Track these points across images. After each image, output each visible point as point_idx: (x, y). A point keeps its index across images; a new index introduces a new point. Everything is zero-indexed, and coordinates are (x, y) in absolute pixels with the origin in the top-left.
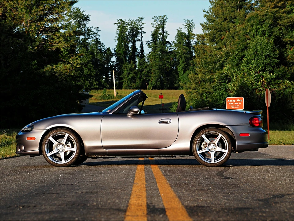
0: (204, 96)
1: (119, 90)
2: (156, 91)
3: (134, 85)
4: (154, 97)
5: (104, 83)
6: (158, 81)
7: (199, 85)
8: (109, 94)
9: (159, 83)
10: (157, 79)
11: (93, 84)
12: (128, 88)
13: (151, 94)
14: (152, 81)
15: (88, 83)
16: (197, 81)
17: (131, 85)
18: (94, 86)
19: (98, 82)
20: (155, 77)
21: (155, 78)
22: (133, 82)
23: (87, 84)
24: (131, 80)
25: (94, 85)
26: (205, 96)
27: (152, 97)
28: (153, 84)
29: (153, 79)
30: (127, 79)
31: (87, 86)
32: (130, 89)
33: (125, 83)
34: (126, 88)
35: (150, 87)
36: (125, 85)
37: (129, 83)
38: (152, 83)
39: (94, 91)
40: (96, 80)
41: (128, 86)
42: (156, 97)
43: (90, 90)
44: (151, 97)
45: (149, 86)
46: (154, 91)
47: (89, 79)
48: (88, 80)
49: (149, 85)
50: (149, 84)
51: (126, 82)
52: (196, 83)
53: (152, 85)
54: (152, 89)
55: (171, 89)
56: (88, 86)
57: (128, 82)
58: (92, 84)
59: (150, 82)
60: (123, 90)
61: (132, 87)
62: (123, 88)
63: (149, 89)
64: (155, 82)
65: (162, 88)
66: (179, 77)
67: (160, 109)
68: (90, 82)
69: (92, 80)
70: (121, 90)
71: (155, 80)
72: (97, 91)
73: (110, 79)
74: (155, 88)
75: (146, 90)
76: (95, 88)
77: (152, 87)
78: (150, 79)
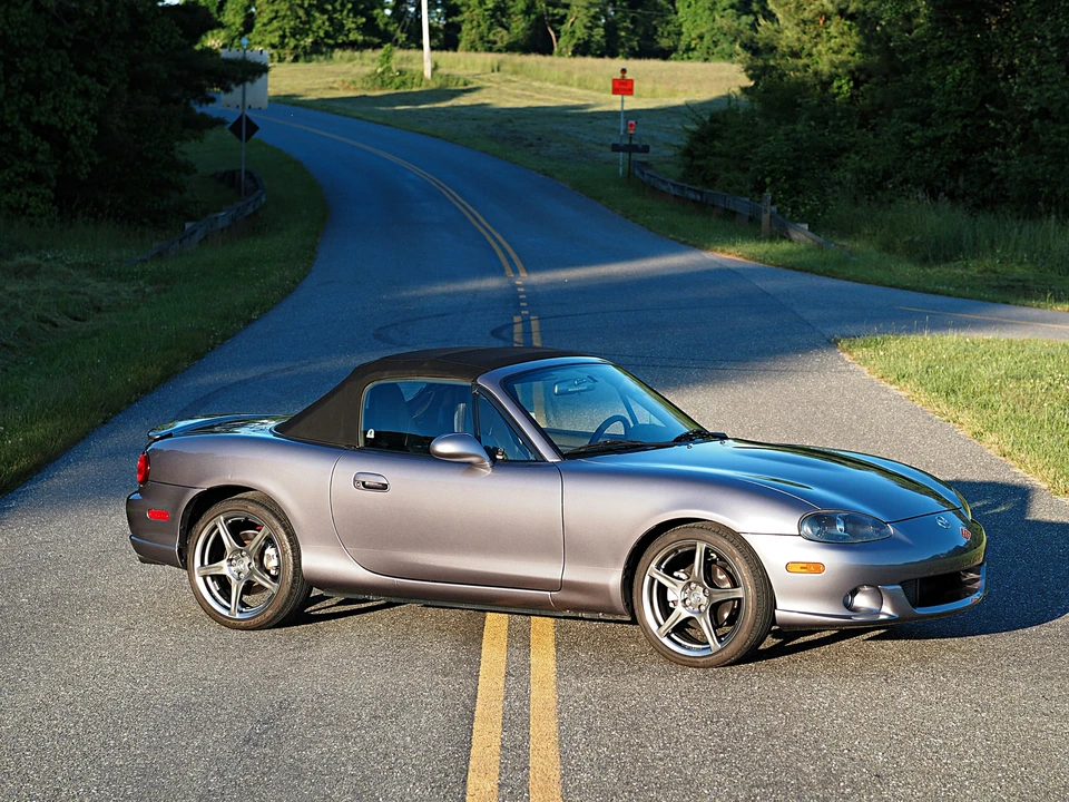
0: (840, 87)
1: (445, 53)
2: (589, 61)
3: (503, 37)
4: (579, 86)
5: (386, 24)
6: (598, 26)
7: (818, 35)
8: (404, 66)
9: (601, 31)
10: (594, 17)
11: (343, 25)
12: (479, 44)
13: (569, 73)
14: (573, 23)
15: (324, 23)
16: (807, 15)
17: (491, 37)
18: (347, 36)
19: (364, 20)
20: (587, 8)
21: (585, 11)
22: (502, 25)
23: (319, 28)
24: (492, 16)
25: (349, 30)
26: (845, 88)
27: (571, 86)
28: (578, 34)
29: (577, 18)
30: (477, 11)
31: (322, 34)
32: (490, 50)
33: (469, 26)
34: (473, 48)
35: (567, 47)
36: (467, 35)
37: (484, 27)
38: (574, 32)
39: (348, 53)
40: (356, 12)
41: (481, 38)
42: (587, 88)
43: (332, 48)
44: (566, 84)
45: (563, 43)
46: (580, 61)
47: (330, 7)
48: (324, 11)
49: (561, 40)
50: (562, 34)
51: (475, 23)
52: (804, 22)
53: (574, 41)
54: (574, 54)
55: (649, 58)
56: (326, 33)
57: (479, 26)
58: (339, 27)
59: (566, 27)
60: (460, 54)
61: (495, 43)
62: (461, 45)
63: (561, 54)
64: (585, 27)
65: (609, 50)
66: (676, 13)
67: (616, 148)
68: (331, 19)
69: (342, 11)
70: (451, 54)
71: (586, 20)
72: (357, 54)
73: (412, 9)
74: (582, 49)
75: (548, 59)
76: (354, 45)
77: (571, 49)
78: (564, 17)
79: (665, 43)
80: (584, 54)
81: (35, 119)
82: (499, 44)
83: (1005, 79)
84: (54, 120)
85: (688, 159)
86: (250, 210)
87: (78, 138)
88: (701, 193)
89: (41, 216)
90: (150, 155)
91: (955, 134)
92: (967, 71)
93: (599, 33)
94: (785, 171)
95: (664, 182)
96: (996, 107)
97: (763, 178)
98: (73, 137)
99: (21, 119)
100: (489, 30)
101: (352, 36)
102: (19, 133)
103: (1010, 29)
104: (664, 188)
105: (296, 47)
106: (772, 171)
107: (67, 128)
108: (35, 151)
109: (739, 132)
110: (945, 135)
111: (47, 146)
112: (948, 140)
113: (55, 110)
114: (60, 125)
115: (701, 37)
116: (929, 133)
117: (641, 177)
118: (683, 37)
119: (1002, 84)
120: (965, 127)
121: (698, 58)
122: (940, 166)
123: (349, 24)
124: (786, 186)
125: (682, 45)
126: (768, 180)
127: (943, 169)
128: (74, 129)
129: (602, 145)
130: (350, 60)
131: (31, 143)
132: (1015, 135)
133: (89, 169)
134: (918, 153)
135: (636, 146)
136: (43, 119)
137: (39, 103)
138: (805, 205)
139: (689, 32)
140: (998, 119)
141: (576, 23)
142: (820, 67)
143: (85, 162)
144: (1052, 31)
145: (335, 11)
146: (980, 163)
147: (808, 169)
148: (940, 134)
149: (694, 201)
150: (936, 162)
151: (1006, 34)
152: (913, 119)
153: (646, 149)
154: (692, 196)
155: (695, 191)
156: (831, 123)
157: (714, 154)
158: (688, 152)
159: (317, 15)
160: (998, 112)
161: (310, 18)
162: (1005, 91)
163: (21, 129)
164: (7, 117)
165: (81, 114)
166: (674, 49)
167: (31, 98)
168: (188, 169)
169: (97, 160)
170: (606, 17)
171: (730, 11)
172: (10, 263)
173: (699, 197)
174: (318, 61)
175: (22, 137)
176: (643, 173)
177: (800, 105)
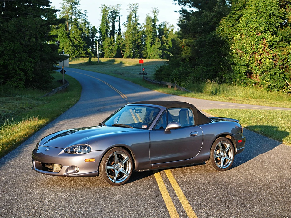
1: (102, 58)
2: (130, 59)
5: (90, 53)
10: (131, 51)
11: (81, 53)
12: (108, 56)
17: (111, 55)
19: (85, 52)
21: (129, 50)
22: (113, 53)
24: (111, 51)
25: (83, 54)
28: (128, 54)
30: (108, 50)
31: (77, 55)
32: (110, 57)
34: (107, 57)
36: (106, 54)
37: (109, 53)
40: (84, 50)
41: (109, 55)
43: (79, 57)
45: (125, 56)
46: (128, 59)
48: (78, 50)
53: (127, 56)
54: (127, 58)
56: (78, 54)
57: (108, 53)
58: (80, 53)
59: (125, 53)
62: (105, 57)
63: (124, 58)
65: (134, 57)
66: (147, 50)
67: (140, 74)
68: (79, 52)
69: (81, 50)
70: (103, 58)
71: (129, 52)
72: (84, 58)
73: (95, 50)
74: (129, 57)
75: (122, 59)
76: (83, 57)
77: (126, 57)
78: (125, 51)
79: (144, 56)
80: (129, 58)
81: (20, 67)
82: (112, 56)
83: (224, 57)
84: (24, 68)
85: (156, 76)
86: (66, 87)
87: (30, 71)
88: (160, 82)
89: (22, 88)
90: (45, 75)
91: (214, 69)
92: (216, 56)
93: (132, 54)
94: (178, 77)
95: (152, 80)
96: (222, 63)
97: (173, 79)
98: (28, 71)
99: (17, 67)
100: (110, 54)
101: (83, 55)
102: (17, 70)
103: (224, 47)
104: (152, 81)
105: (72, 57)
106: (175, 77)
107: (27, 69)
108: (20, 74)
109: (167, 70)
110: (211, 69)
111: (23, 73)
112: (212, 70)
113: (25, 65)
114: (26, 69)
115: (152, 55)
116: (208, 69)
117: (146, 79)
118: (148, 55)
119: (223, 58)
120: (215, 67)
121: (151, 59)
122: (210, 75)
123: (83, 53)
124: (178, 80)
125: (148, 56)
126: (174, 79)
127: (211, 76)
128: (29, 69)
129: (136, 74)
130: (83, 60)
131: (19, 72)
132: (226, 69)
133: (32, 78)
134: (206, 73)
135: (144, 73)
136: (22, 67)
137: (21, 64)
138: (182, 84)
139: (149, 54)
140: (222, 66)
141: (127, 52)
142: (183, 56)
143: (31, 76)
144: (234, 47)
145: (80, 50)
146: (219, 75)
147: (182, 77)
148: (210, 69)
149: (158, 84)
150: (209, 75)
151: (224, 48)
152: (204, 66)
153: (147, 74)
154: (158, 83)
155: (159, 82)
156: (187, 67)
157: (162, 74)
158: (156, 74)
159: (76, 51)
160: (223, 64)
161: (75, 51)
162: (224, 60)
163: (17, 69)
164: (14, 67)
165: (30, 66)
166: (147, 57)
169: (34, 76)
170: (133, 51)
171: (157, 49)
172: (15, 97)
173: (160, 83)
174: (76, 60)
175: (18, 71)
176: (147, 79)
177: (180, 63)
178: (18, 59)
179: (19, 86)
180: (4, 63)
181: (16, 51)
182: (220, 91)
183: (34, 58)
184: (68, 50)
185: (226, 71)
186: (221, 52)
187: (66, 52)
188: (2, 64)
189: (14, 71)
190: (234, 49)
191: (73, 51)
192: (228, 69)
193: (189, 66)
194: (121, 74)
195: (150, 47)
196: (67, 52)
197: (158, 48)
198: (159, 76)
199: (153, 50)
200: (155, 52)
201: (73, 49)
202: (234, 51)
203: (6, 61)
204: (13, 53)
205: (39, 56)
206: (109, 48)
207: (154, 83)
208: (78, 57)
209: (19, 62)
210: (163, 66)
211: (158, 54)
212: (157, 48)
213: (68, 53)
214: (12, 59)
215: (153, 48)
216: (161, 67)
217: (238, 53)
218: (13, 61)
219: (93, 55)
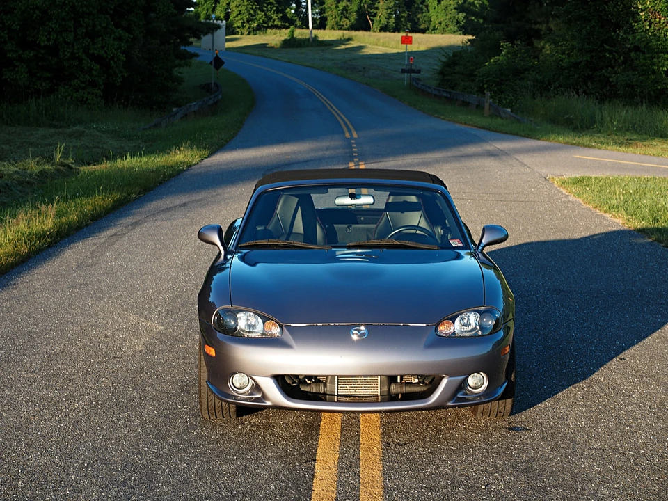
1: (320, 31)
2: (388, 34)
3: (346, 22)
4: (383, 46)
5: (292, 17)
6: (391, 18)
8: (300, 36)
10: (390, 13)
11: (271, 18)
12: (335, 27)
13: (378, 40)
14: (380, 16)
15: (262, 16)
17: (341, 23)
18: (273, 22)
19: (281, 15)
20: (386, 9)
21: (385, 11)
22: (346, 18)
23: (260, 18)
24: (342, 13)
25: (274, 20)
27: (379, 46)
28: (383, 22)
29: (381, 14)
30: (335, 11)
31: (261, 22)
32: (340, 29)
33: (331, 18)
34: (333, 28)
35: (377, 28)
36: (330, 22)
37: (338, 18)
38: (381, 21)
39: (274, 31)
40: (278, 11)
41: (337, 24)
42: (386, 47)
43: (267, 28)
44: (377, 45)
45: (375, 26)
46: (383, 34)
47: (265, 9)
48: (263, 11)
50: (375, 22)
51: (334, 16)
53: (380, 25)
54: (380, 31)
56: (263, 21)
57: (335, 18)
58: (269, 19)
59: (377, 18)
60: (327, 31)
61: (343, 26)
62: (327, 27)
63: (374, 31)
64: (386, 18)
65: (396, 29)
66: (429, 12)
67: (403, 71)
68: (265, 15)
69: (271, 11)
70: (322, 31)
71: (386, 15)
72: (278, 31)
73: (304, 10)
74: (384, 29)
75: (368, 33)
76: (276, 27)
77: (379, 28)
78: (376, 13)
79: (423, 26)
80: (385, 31)
81: (91, 52)
82: (345, 26)
83: (615, 31)
84: (102, 53)
85: (441, 76)
86: (211, 102)
87: (115, 62)
88: (450, 93)
89: (94, 104)
90: (157, 73)
91: (587, 61)
93: (392, 20)
94: (495, 81)
95: (429, 88)
96: (609, 45)
97: (483, 85)
98: (112, 62)
99: (83, 52)
100: (340, 20)
101: (276, 23)
102: (83, 59)
103: (617, 4)
105: (249, 28)
106: (488, 81)
107: (109, 57)
108: (92, 69)
109: (469, 61)
110: (581, 62)
111: (98, 67)
112: (583, 64)
113: (103, 47)
114: (105, 55)
115: (440, 23)
117: (417, 85)
118: (432, 23)
119: (613, 34)
120: (592, 57)
121: (439, 33)
122: (578, 78)
123: (274, 17)
124: (496, 89)
125: (431, 27)
126: (486, 86)
128: (113, 58)
130: (275, 34)
131: (89, 65)
133: (122, 79)
134: (566, 71)
135: (414, 70)
136: (96, 52)
137: (94, 44)
138: (505, 99)
139: (435, 21)
140: (610, 52)
141: (382, 16)
143: (120, 75)
144: (641, 4)
145: (268, 10)
147: (507, 80)
149: (445, 97)
150: (576, 76)
151: (615, 7)
153: (419, 72)
154: (445, 94)
155: (447, 92)
156: (519, 56)
157: (456, 74)
158: (442, 73)
159: (259, 12)
160: (611, 49)
161: (256, 14)
162: (614, 37)
163: (84, 57)
164: (75, 51)
165: (117, 50)
166: (428, 29)
167: (89, 40)
168: (180, 81)
170: (395, 13)
171: (454, 11)
173: (449, 95)
174: (260, 34)
175: (84, 61)
176: (418, 83)
177: (502, 46)
178: (84, 31)
179: (87, 99)
180: (49, 40)
181: (81, 11)
182: (602, 119)
183: (128, 30)
184: (240, 11)
185: (619, 66)
186: (608, 17)
187: (235, 15)
188: (42, 44)
189: (76, 62)
190: (642, 11)
191: (252, 12)
192: (624, 62)
193: (524, 53)
194: (360, 71)
195: (436, 5)
196: (237, 15)
197: (455, 8)
198: (449, 77)
199: (443, 11)
200: (448, 17)
201: (252, 8)
202: (641, 14)
203: (53, 36)
204: (72, 15)
205: (141, 23)
206: (337, 7)
207: (435, 95)
208: (264, 27)
209: (87, 39)
210: (461, 52)
211: (455, 21)
212: (452, 7)
213: (239, 17)
214: (71, 31)
215: (443, 8)
216: (455, 55)
217: (653, 20)
218: (70, 37)
219: (299, 23)
